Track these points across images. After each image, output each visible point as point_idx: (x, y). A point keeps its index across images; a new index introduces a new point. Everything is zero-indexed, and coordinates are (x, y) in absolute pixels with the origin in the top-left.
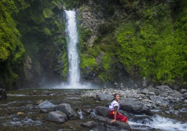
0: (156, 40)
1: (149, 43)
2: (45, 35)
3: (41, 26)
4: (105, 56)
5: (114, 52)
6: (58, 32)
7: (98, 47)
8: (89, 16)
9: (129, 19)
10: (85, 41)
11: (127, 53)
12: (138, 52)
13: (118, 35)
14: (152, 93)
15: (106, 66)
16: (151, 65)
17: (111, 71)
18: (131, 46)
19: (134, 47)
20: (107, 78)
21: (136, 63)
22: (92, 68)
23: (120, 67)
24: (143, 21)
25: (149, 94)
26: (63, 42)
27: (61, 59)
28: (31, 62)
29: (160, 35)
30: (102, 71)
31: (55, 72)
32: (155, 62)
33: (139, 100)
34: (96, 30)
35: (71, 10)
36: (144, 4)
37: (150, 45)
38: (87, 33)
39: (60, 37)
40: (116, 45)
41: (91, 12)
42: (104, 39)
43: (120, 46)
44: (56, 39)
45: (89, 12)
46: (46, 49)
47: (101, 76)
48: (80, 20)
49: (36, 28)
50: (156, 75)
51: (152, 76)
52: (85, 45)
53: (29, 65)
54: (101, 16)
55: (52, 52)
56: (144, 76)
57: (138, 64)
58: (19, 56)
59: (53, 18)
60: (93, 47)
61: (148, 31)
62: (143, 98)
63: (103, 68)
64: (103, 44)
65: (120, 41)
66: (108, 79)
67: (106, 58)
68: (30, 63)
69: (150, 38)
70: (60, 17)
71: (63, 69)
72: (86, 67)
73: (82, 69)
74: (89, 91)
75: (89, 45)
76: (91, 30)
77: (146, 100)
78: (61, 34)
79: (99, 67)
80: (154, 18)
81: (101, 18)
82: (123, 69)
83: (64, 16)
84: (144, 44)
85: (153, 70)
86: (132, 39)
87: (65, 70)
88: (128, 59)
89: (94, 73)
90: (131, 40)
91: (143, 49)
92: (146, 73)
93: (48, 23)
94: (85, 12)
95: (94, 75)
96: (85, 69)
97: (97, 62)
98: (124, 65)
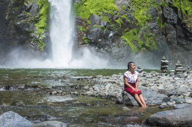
17: (151, 25)
20: (141, 42)
23: (172, 16)
30: (129, 25)
63: (132, 19)
66: (143, 46)
71: (37, 21)
72: (92, 15)
79: (123, 16)
82: (179, 20)
87: (42, 23)
89: (110, 29)
95: (111, 35)
96: (89, 22)
97: (118, 5)
98: (182, 13)
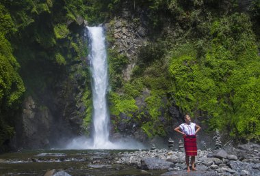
0: (232, 68)
1: (220, 74)
2: (57, 64)
4: (151, 96)
5: (165, 88)
6: (76, 59)
7: (139, 81)
8: (124, 34)
9: (186, 37)
10: (119, 72)
11: (185, 90)
12: (204, 87)
13: (170, 61)
14: (232, 156)
15: (153, 112)
16: (225, 109)
17: (162, 119)
18: (192, 79)
19: (197, 80)
20: (154, 131)
21: (201, 107)
22: (130, 116)
23: (175, 112)
24: (208, 39)
25: (227, 158)
26: (84, 74)
27: (81, 102)
28: (34, 107)
29: (237, 60)
30: (146, 119)
31: (71, 122)
32: (232, 104)
33: (212, 168)
34: (135, 55)
35: (97, 26)
36: (210, 14)
37: (222, 77)
38: (121, 60)
39: (79, 66)
40: (167, 78)
41: (127, 28)
42: (149, 69)
43: (174, 79)
44: (72, 69)
45: (124, 28)
46: (57, 85)
47: (145, 128)
48: (110, 40)
49: (42, 54)
50: (235, 126)
51: (229, 127)
52: (118, 79)
53: (31, 112)
54: (143, 33)
55: (67, 90)
56: (216, 126)
57: (205, 108)
58: (17, 97)
59: (69, 38)
60: (131, 81)
61: (217, 56)
62: (218, 164)
63: (148, 115)
64: (147, 77)
65: (174, 72)
66: (156, 133)
67: (152, 98)
68: (32, 109)
69: (221, 66)
70: (79, 37)
71: (84, 117)
72: (121, 112)
73: (114, 116)
74: (127, 154)
75: (125, 79)
76: (128, 55)
77: (223, 168)
78: (80, 62)
79: (142, 113)
80: (227, 35)
81: (143, 37)
82: (181, 115)
83: (85, 35)
84: (213, 76)
85: (229, 116)
86: (193, 68)
87: (87, 119)
88: (188, 100)
89: (133, 122)
90: (192, 70)
91: (211, 83)
92: (218, 122)
93: (61, 47)
94: (118, 28)
95: (134, 126)
96: (119, 117)
97: (138, 106)
98: (182, 110)
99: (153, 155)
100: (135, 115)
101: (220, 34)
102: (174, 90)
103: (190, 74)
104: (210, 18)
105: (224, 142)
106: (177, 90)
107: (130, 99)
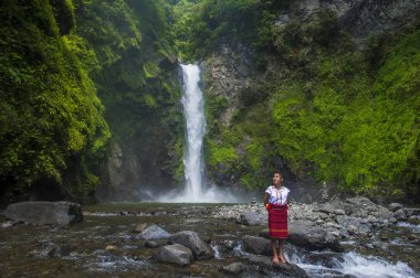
0: (342, 114)
1: (329, 121)
2: (147, 107)
3: (140, 92)
4: (252, 144)
5: (269, 136)
6: (168, 102)
7: (239, 128)
8: (223, 74)
9: (293, 79)
10: (217, 116)
11: (291, 138)
12: (311, 136)
13: (275, 106)
14: (339, 211)
15: (255, 162)
16: (334, 160)
17: (264, 170)
18: (299, 125)
19: (303, 127)
20: (255, 183)
21: (307, 157)
22: (229, 166)
23: (279, 163)
24: (317, 81)
26: (177, 119)
27: (173, 150)
28: (120, 155)
29: (348, 105)
30: (246, 170)
31: (162, 172)
32: (342, 153)
33: (318, 224)
34: (235, 97)
35: (192, 63)
36: (319, 52)
37: (332, 124)
38: (220, 104)
39: (172, 110)
40: (271, 125)
41: (226, 66)
42: (250, 114)
43: (278, 125)
44: (164, 113)
45: (223, 67)
46: (147, 131)
47: (244, 180)
48: (207, 80)
49: (130, 94)
50: (344, 178)
51: (337, 179)
52: (216, 125)
53: (117, 160)
54: (245, 73)
55: (158, 136)
56: (323, 178)
57: (312, 158)
58: (102, 144)
59: (160, 77)
60: (231, 127)
61: (327, 101)
62: (324, 219)
63: (248, 165)
64: (248, 122)
65: (279, 117)
66: (257, 186)
67: (254, 146)
69: (331, 112)
70: (172, 76)
71: (177, 167)
72: (218, 163)
73: (211, 166)
74: (225, 208)
75: (224, 125)
76: (228, 98)
77: (330, 224)
78: (174, 104)
79: (242, 163)
80: (338, 77)
81: (245, 77)
83: (179, 74)
84: (321, 123)
85: (338, 168)
86: (300, 113)
88: (292, 148)
89: (232, 173)
90: (298, 115)
91: (317, 131)
92: (325, 174)
93: (151, 87)
94: (216, 67)
95: (233, 177)
96: (216, 168)
97: (237, 155)
98: (286, 160)
99: (254, 209)
100: (234, 166)
101: (331, 75)
102: (278, 138)
103: (296, 120)
104: (321, 58)
105: (331, 196)
106: (282, 137)
107: (228, 148)
